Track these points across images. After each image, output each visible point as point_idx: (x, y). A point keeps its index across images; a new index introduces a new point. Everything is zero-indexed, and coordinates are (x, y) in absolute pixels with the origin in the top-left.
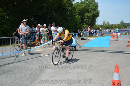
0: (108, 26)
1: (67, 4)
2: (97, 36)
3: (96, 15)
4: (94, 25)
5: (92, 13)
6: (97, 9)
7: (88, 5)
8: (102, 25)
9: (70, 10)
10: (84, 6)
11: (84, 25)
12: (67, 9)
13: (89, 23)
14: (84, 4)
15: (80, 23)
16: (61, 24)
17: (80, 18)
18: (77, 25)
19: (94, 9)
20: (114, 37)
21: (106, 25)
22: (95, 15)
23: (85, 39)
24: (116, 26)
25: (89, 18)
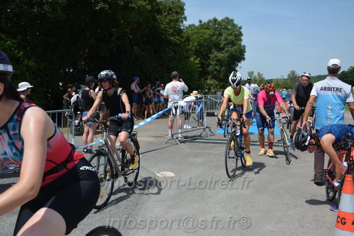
1: (170, 28)
3: (238, 56)
5: (227, 52)
6: (239, 42)
7: (217, 32)
9: (176, 44)
10: (209, 35)
11: (209, 82)
12: (170, 42)
13: (221, 76)
14: (208, 28)
15: (201, 77)
17: (199, 64)
18: (194, 80)
19: (233, 42)
22: (234, 56)
23: (216, 114)
25: (220, 64)
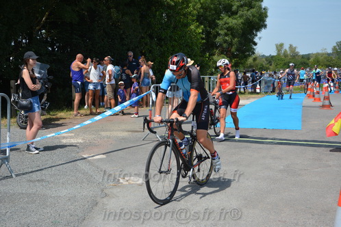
2: (258, 93)
3: (257, 22)
4: (249, 55)
5: (241, 16)
6: (258, 4)
8: (272, 57)
9: (169, 6)
13: (233, 49)
16: (141, 52)
17: (203, 34)
19: (250, 3)
20: (316, 96)
21: (286, 56)
22: (251, 22)
24: (321, 58)
25: (232, 34)
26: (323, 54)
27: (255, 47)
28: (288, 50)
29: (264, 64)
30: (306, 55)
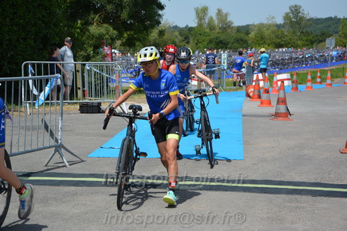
0: (223, 37)
4: (152, 27)
8: (190, 29)
11: (94, 29)
15: (73, 17)
21: (212, 27)
23: (103, 107)
24: (267, 33)
26: (269, 26)
27: (160, 12)
28: (215, 18)
29: (177, 40)
30: (243, 27)
